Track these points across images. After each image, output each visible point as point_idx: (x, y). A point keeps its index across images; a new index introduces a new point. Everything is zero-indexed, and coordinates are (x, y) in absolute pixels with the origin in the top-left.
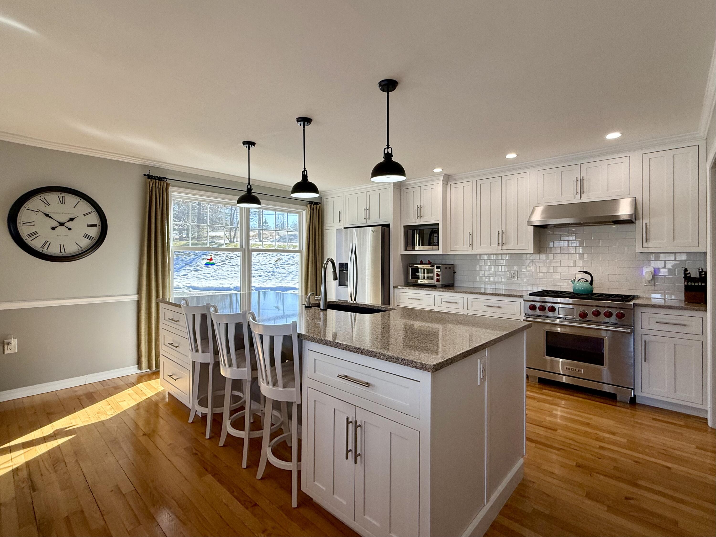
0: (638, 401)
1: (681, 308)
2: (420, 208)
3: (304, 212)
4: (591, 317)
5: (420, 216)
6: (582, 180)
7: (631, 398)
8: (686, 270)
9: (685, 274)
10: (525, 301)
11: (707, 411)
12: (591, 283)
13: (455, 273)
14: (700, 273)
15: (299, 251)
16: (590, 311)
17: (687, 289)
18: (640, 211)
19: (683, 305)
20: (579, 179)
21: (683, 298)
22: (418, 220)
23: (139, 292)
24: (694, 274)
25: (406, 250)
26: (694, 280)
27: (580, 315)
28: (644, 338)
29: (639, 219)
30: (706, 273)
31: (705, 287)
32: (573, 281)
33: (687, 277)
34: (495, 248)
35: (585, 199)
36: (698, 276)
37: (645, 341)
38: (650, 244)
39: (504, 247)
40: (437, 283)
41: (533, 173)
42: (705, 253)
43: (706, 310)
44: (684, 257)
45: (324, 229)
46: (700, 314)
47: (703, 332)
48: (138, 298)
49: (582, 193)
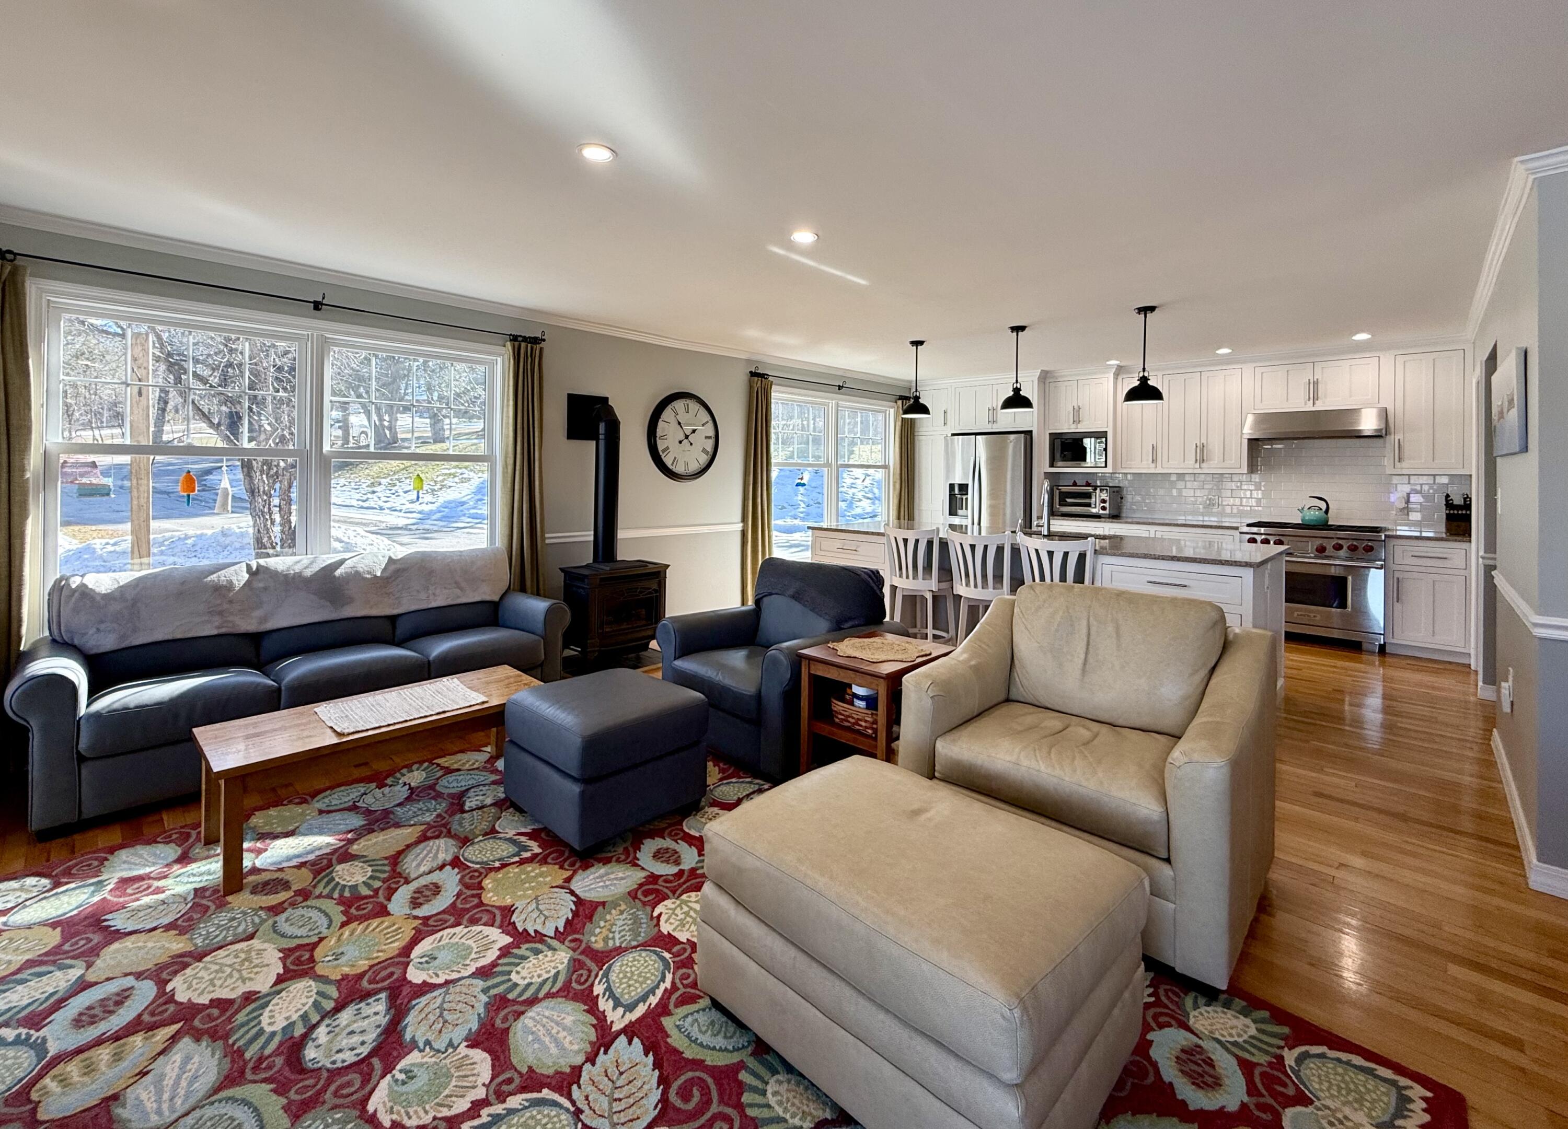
0: (1388, 649)
1: (1441, 539)
2: (1077, 411)
3: (892, 411)
4: (1330, 551)
5: (1077, 421)
6: (1316, 383)
7: (1380, 645)
8: (1448, 496)
9: (1447, 501)
10: (1241, 533)
11: (1469, 654)
12: (1327, 511)
13: (1122, 498)
14: (1465, 499)
15: (885, 467)
16: (1329, 545)
17: (1449, 518)
18: (1392, 425)
19: (1444, 536)
20: (1312, 381)
21: (1444, 530)
22: (1073, 426)
23: (744, 519)
24: (1458, 500)
25: (1052, 465)
26: (1458, 507)
27: (1317, 550)
28: (1397, 575)
29: (1390, 434)
30: (1470, 501)
31: (1470, 515)
32: (1301, 510)
33: (1449, 505)
34: (1190, 465)
35: (1320, 406)
36: (1462, 503)
37: (1398, 579)
38: (1405, 464)
39: (1204, 465)
40: (1101, 512)
41: (1248, 369)
42: (1471, 476)
43: (1470, 541)
44: (1445, 480)
45: (916, 434)
46: (1464, 545)
47: (1467, 567)
48: (744, 526)
49: (1315, 399)
